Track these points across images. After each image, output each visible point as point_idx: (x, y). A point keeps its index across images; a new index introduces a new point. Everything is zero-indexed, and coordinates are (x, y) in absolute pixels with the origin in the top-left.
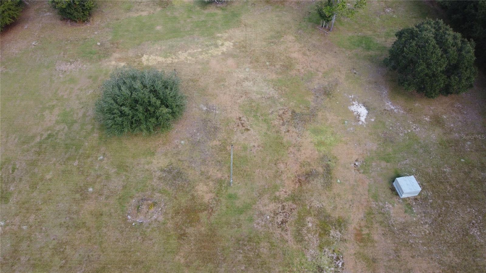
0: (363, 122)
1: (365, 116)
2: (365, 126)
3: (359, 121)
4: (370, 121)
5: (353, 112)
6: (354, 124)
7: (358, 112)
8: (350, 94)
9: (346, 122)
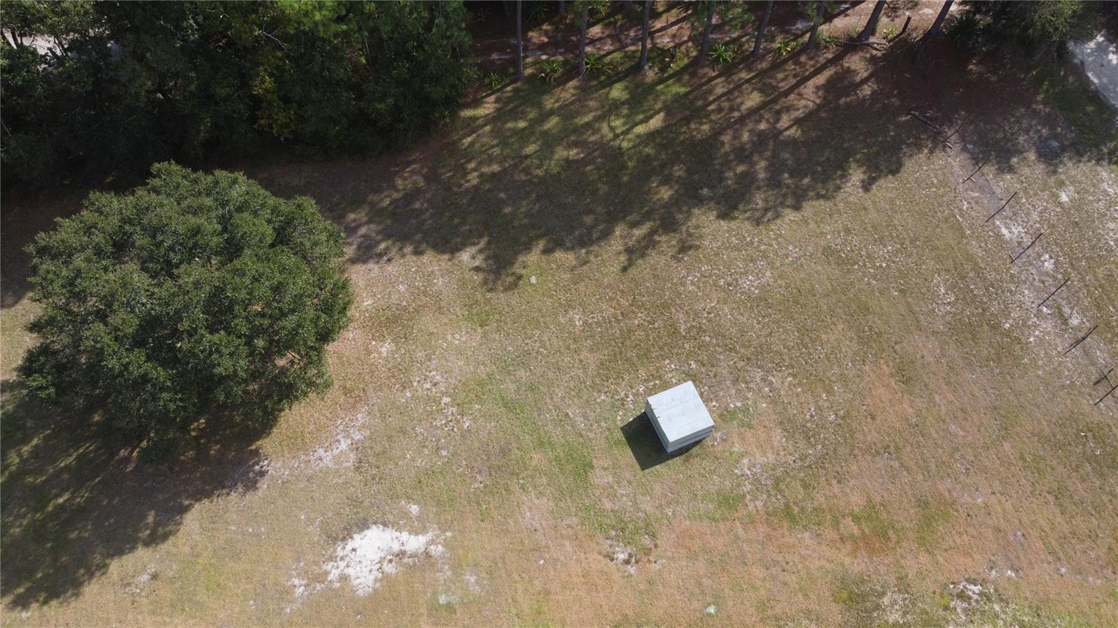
0: (432, 542)
1: (398, 534)
2: (449, 534)
3: (427, 555)
4: (419, 518)
5: (385, 578)
6: (449, 573)
7: (381, 562)
8: (285, 593)
9: (442, 600)
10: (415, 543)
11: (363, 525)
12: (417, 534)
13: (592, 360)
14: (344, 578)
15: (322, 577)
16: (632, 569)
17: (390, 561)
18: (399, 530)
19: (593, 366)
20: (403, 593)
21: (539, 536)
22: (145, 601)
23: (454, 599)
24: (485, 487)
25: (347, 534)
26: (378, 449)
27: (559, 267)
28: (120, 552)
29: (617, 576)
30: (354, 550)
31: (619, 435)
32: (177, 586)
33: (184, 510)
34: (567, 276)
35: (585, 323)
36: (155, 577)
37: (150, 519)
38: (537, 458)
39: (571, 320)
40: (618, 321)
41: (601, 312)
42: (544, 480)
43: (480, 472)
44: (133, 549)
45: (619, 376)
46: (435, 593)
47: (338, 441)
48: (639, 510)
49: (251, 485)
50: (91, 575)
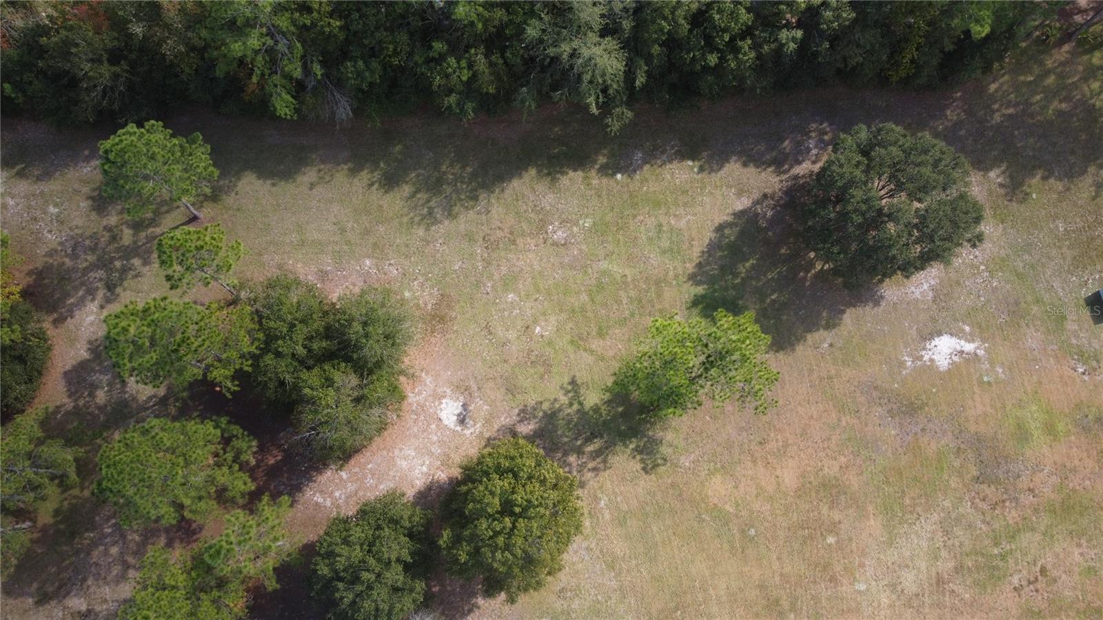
0: (978, 348)
1: (959, 341)
2: (986, 345)
3: (976, 354)
4: (971, 334)
5: (954, 363)
6: (988, 366)
7: (951, 354)
8: (902, 364)
9: (985, 379)
10: (969, 347)
11: (940, 334)
12: (969, 342)
13: (1069, 254)
14: (932, 360)
15: (920, 358)
16: (1086, 378)
17: (956, 355)
18: (960, 338)
19: (1069, 259)
20: (964, 373)
21: (1036, 353)
22: (828, 357)
23: (992, 380)
24: (1006, 321)
25: (931, 337)
26: (945, 291)
27: (1050, 189)
28: (810, 331)
29: (1078, 380)
30: (936, 346)
31: (1082, 302)
32: (844, 351)
33: (843, 312)
34: (1055, 196)
35: (1066, 229)
36: (831, 345)
37: (824, 314)
38: (1035, 309)
39: (1057, 227)
40: (1086, 231)
41: (1076, 223)
42: (1039, 323)
43: (1003, 313)
44: (818, 330)
45: (1085, 267)
46: (981, 376)
47: (922, 283)
48: (1091, 346)
49: (877, 303)
50: (798, 340)
